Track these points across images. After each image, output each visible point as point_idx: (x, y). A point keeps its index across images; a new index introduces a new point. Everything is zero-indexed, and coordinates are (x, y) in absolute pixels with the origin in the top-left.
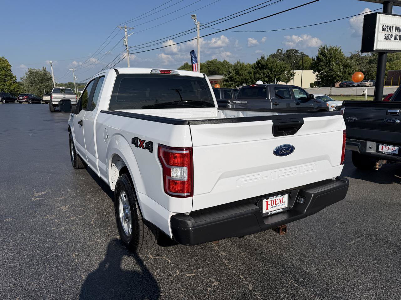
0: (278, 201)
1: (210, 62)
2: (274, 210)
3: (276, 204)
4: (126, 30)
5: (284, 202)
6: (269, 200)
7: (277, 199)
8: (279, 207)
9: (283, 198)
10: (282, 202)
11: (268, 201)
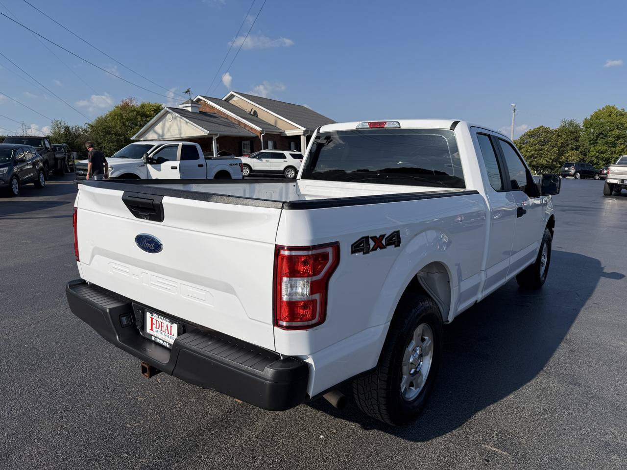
0: (165, 327)
2: (159, 337)
3: (161, 330)
5: (172, 334)
7: (164, 323)
8: (166, 339)
11: (153, 319)
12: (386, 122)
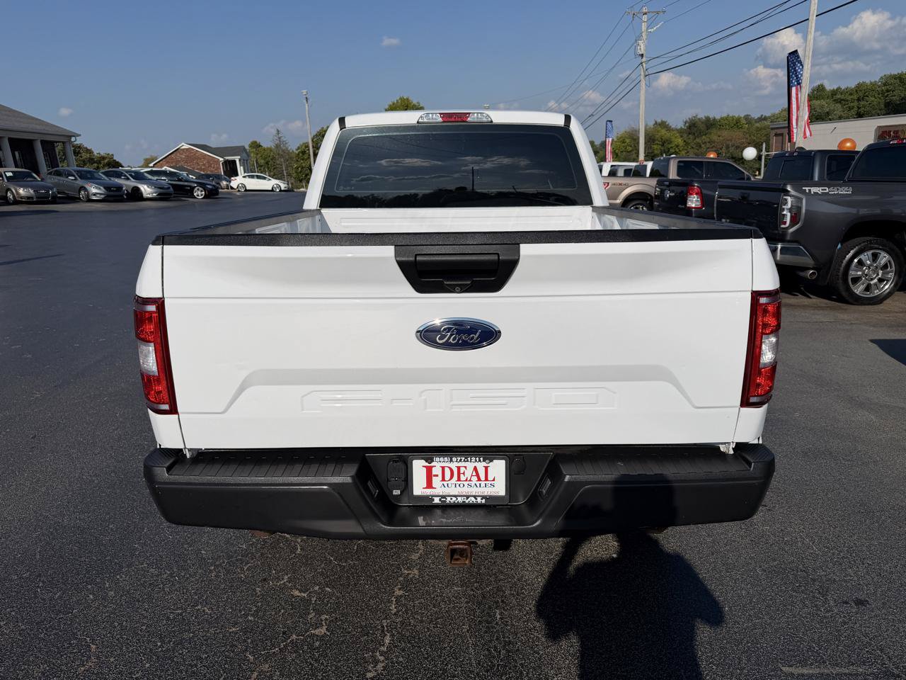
0: (469, 472)
1: (894, 77)
2: (454, 494)
3: (459, 479)
4: (645, 18)
5: (490, 478)
6: (433, 464)
7: (466, 467)
8: (474, 491)
9: (486, 468)
10: (483, 477)
11: (432, 467)
12: (470, 113)
